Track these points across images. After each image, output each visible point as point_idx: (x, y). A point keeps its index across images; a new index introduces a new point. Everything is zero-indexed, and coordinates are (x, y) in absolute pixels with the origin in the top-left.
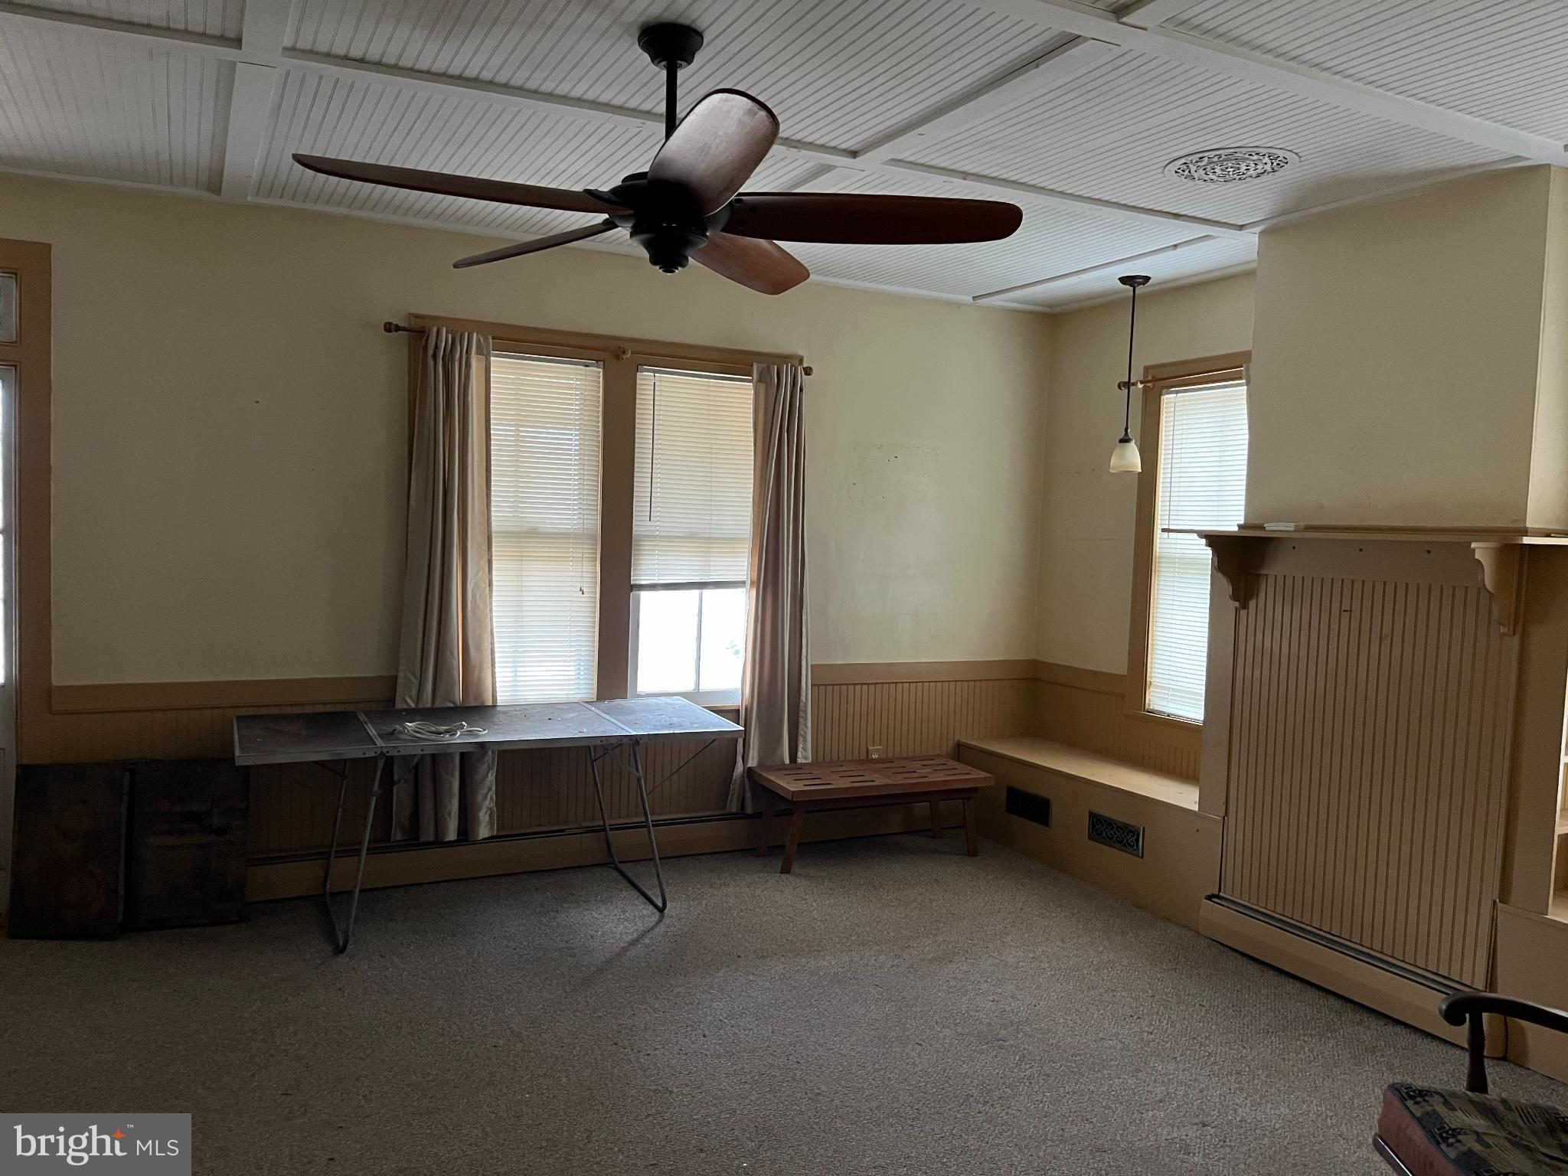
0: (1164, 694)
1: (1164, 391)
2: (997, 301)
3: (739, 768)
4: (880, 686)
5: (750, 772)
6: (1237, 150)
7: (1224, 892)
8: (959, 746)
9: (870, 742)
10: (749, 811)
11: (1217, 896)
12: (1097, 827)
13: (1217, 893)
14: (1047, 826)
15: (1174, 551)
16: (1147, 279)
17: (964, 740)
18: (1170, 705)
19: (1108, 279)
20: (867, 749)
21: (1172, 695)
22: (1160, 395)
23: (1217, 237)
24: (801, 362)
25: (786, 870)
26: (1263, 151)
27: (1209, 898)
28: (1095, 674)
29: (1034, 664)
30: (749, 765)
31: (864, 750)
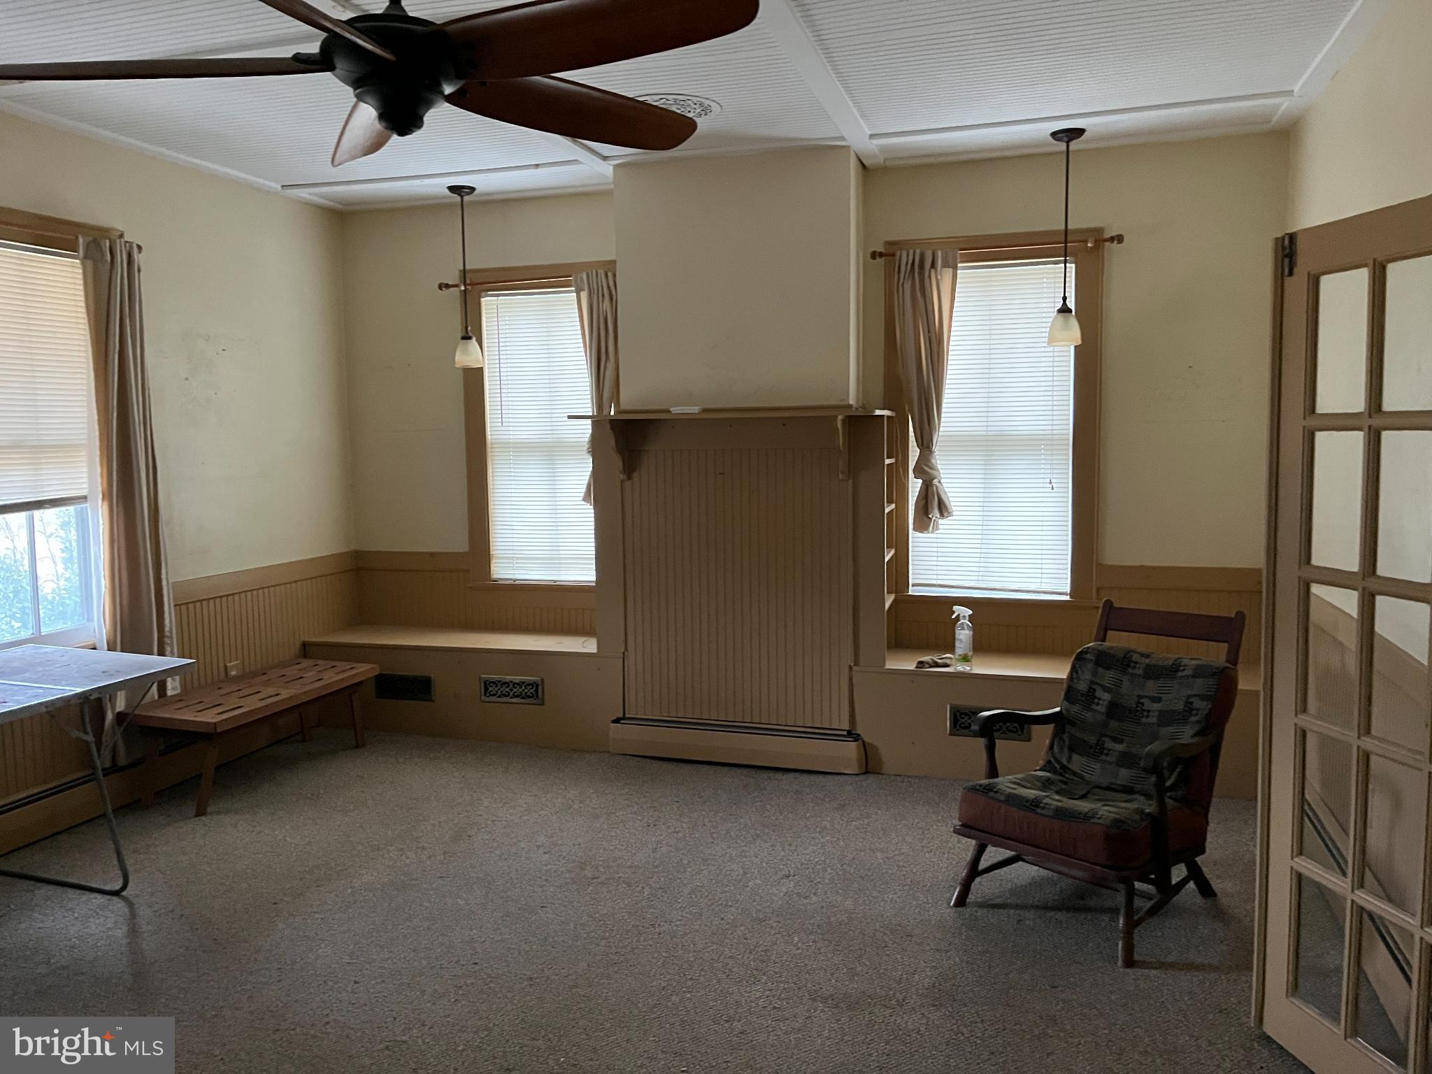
0: (509, 563)
1: (483, 294)
2: (303, 194)
3: (110, 716)
4: (231, 597)
5: (120, 717)
6: (689, 98)
7: (629, 714)
8: (305, 645)
9: (227, 659)
10: (122, 761)
11: (624, 718)
12: (491, 689)
13: (621, 716)
14: (432, 701)
15: (507, 437)
16: (473, 189)
17: (306, 639)
18: (516, 572)
19: (438, 186)
20: (226, 667)
21: (517, 563)
22: (480, 297)
23: (582, 163)
24: (121, 236)
25: (201, 812)
26: (695, 99)
27: (617, 721)
28: (432, 555)
29: (357, 555)
30: (118, 710)
31: (222, 669)
